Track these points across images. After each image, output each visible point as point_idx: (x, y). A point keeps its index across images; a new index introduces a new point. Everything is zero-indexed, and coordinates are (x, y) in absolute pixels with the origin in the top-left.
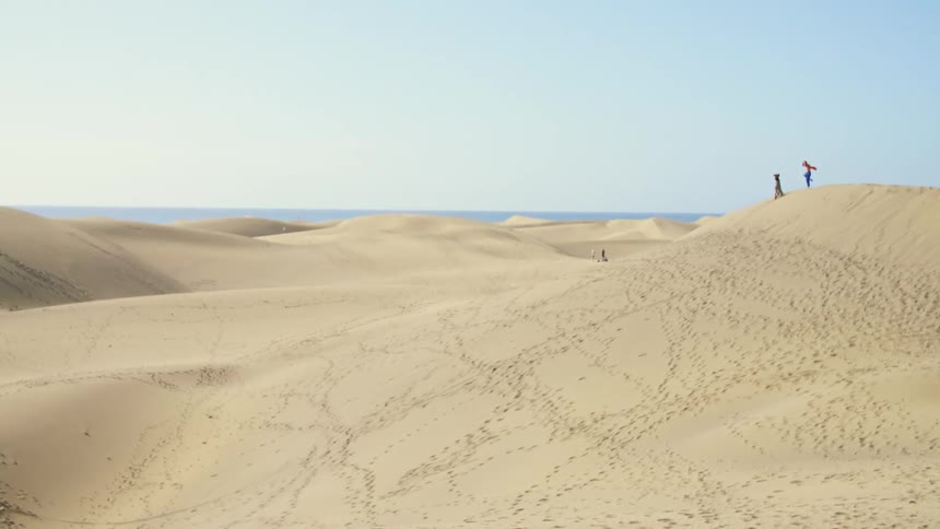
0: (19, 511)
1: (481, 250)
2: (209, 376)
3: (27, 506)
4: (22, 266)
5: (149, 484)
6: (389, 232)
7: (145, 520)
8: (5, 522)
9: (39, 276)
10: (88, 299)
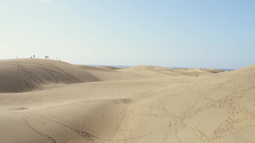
0: (93, 136)
1: (167, 74)
2: (125, 101)
3: (94, 135)
4: (68, 74)
5: (122, 130)
6: (143, 69)
7: (126, 140)
8: (90, 139)
9: (72, 76)
10: (83, 82)
